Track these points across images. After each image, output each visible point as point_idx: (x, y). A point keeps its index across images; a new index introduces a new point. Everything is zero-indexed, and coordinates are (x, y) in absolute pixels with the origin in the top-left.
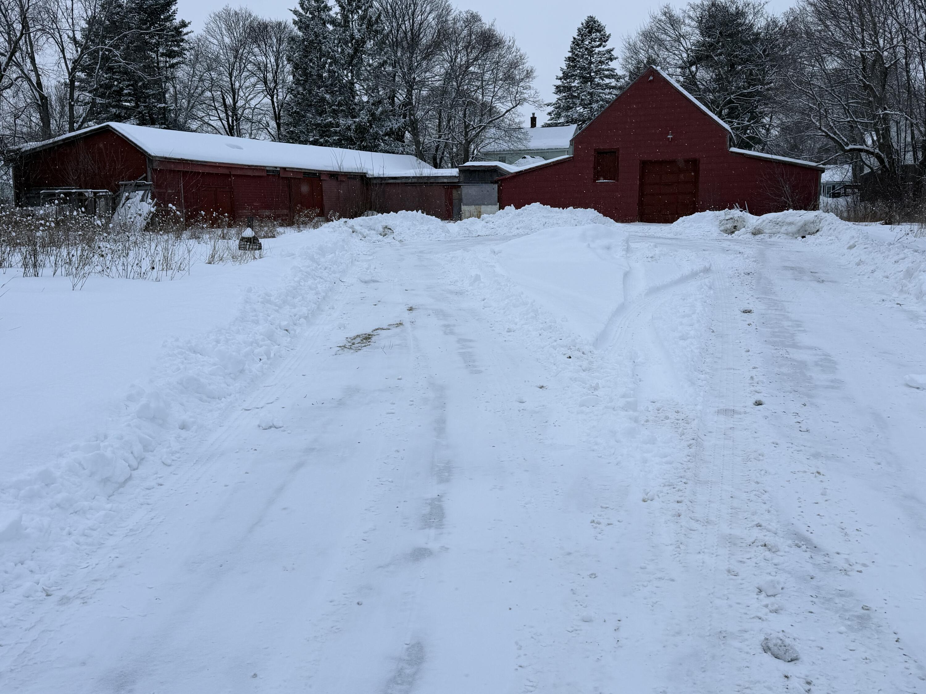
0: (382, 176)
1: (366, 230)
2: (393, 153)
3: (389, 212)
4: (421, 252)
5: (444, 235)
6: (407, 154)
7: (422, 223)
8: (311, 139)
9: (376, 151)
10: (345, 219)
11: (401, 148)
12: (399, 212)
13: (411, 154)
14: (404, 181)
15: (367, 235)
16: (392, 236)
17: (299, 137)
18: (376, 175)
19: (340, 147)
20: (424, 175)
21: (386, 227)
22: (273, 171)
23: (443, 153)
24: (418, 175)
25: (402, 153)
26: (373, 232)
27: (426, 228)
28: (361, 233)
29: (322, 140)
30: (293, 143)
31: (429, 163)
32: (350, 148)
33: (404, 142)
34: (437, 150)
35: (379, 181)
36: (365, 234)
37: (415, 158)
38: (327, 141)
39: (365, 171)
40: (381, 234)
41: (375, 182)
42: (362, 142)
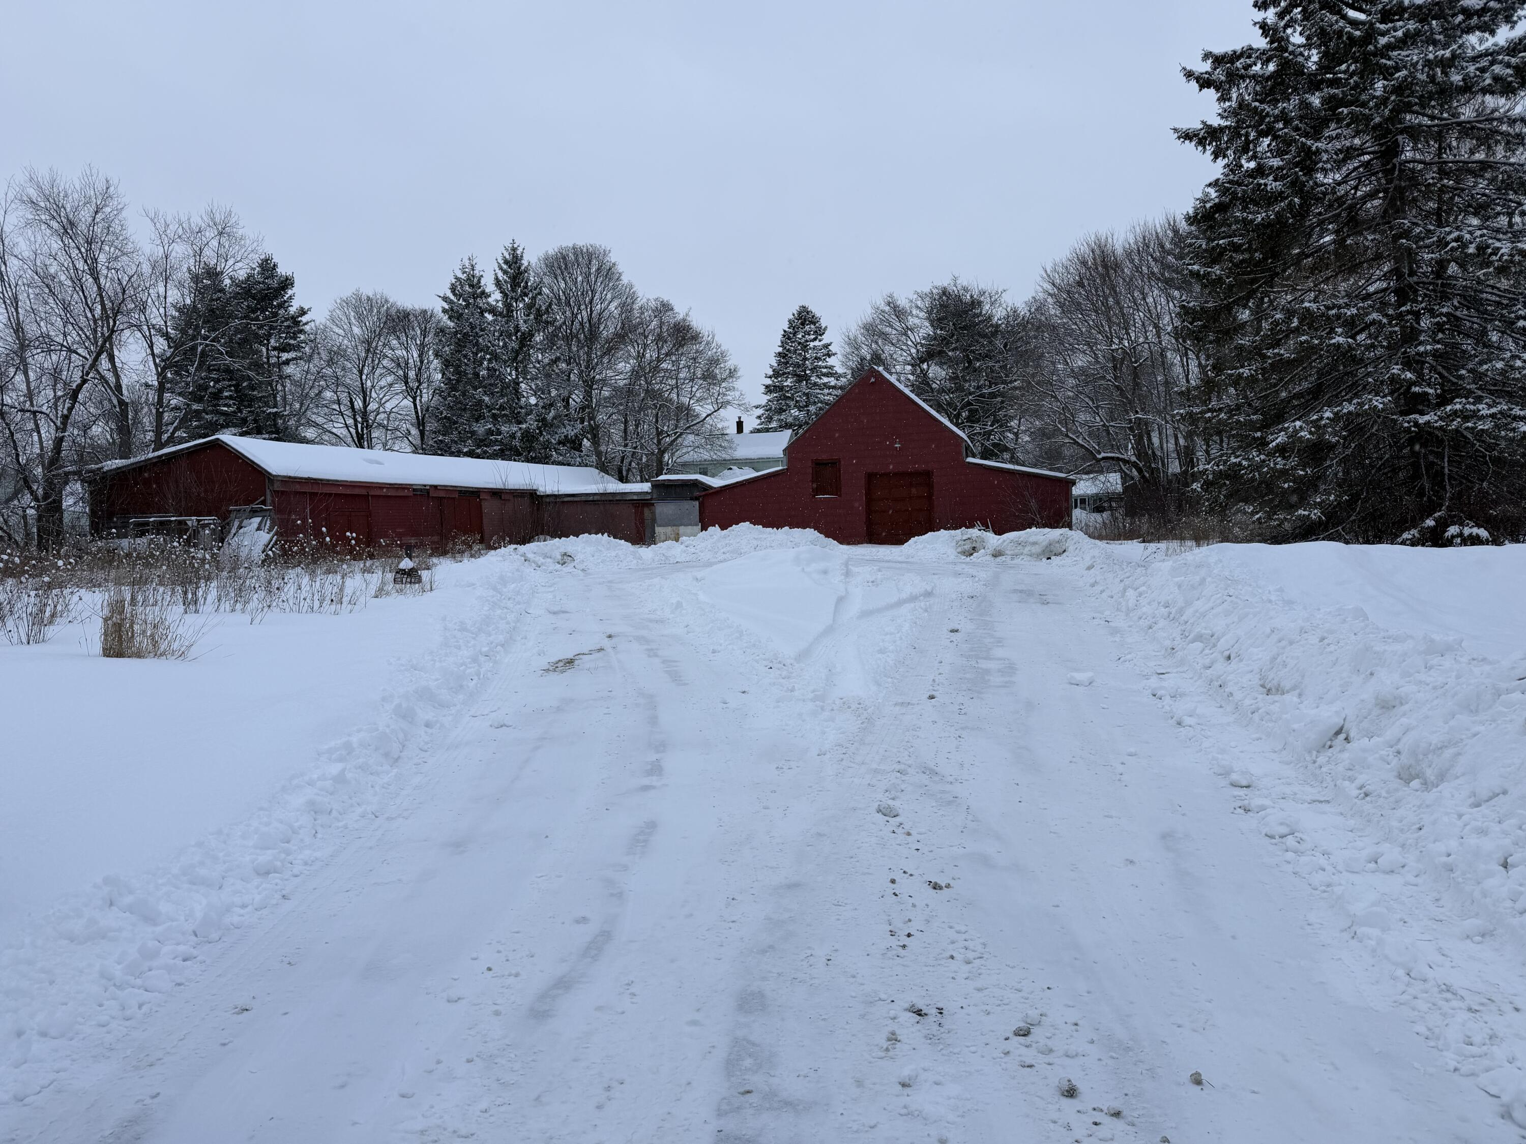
0: (556, 493)
1: (541, 559)
2: (569, 465)
3: (567, 537)
4: (610, 582)
5: (635, 561)
6: (586, 466)
7: (608, 549)
8: (465, 450)
9: (547, 463)
10: (515, 546)
11: (578, 459)
12: (581, 536)
13: (591, 466)
14: (583, 498)
15: (542, 564)
16: (572, 565)
17: (450, 448)
18: (549, 492)
19: (503, 459)
20: (608, 491)
21: (565, 554)
22: (421, 490)
23: (630, 465)
24: (601, 492)
25: (580, 465)
26: (549, 560)
27: (614, 554)
28: (534, 562)
29: (479, 451)
30: (442, 455)
31: (612, 476)
32: (515, 460)
33: (582, 451)
34: (622, 462)
35: (552, 499)
36: (539, 563)
37: (597, 471)
38: (485, 452)
39: (535, 488)
40: (558, 563)
41: (548, 500)
42: (529, 452)
